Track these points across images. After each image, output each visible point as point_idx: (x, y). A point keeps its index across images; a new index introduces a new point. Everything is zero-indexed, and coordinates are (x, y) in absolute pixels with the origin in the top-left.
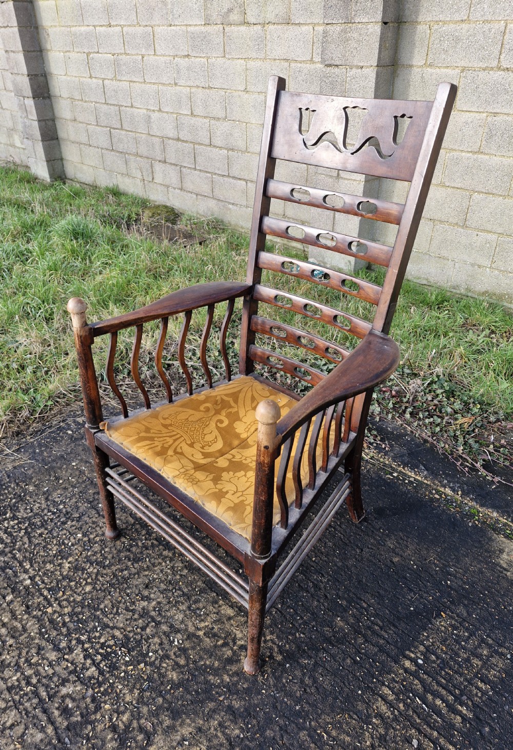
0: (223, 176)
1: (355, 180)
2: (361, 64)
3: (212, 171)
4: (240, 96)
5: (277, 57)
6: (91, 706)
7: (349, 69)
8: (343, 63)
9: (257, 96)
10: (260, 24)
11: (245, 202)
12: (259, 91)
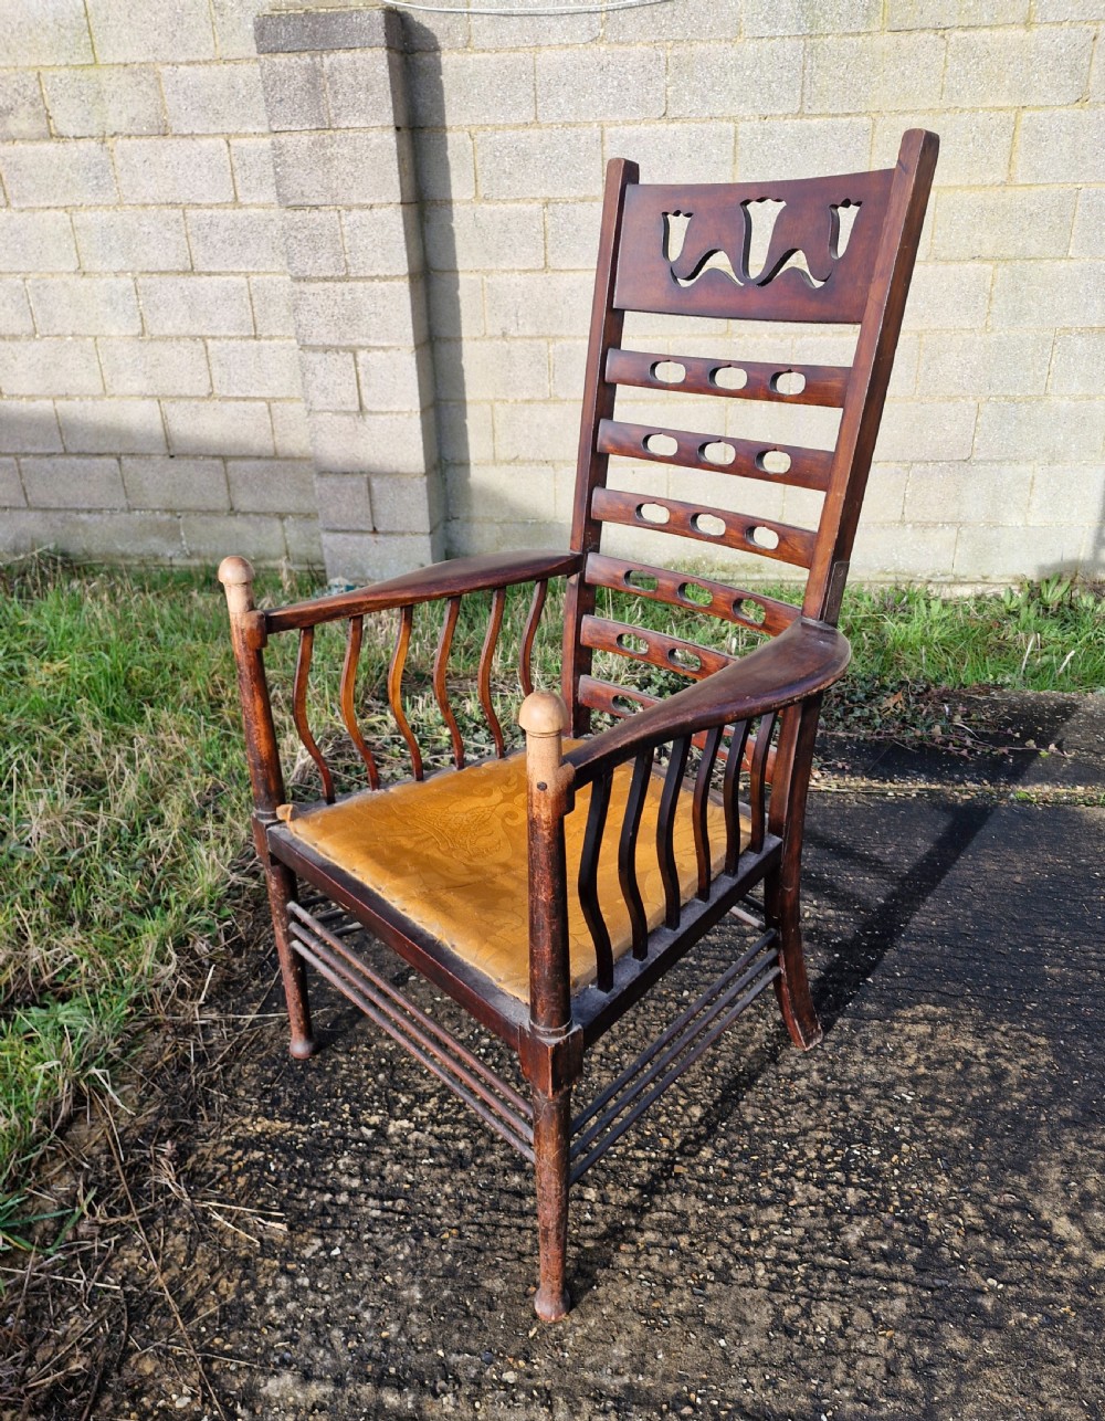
0: (50, 455)
2: (368, 201)
3: (18, 448)
4: (65, 284)
5: (148, 200)
6: (910, 1229)
7: (343, 212)
8: (329, 201)
9: (112, 280)
10: (92, 137)
11: (122, 502)
12: (116, 269)
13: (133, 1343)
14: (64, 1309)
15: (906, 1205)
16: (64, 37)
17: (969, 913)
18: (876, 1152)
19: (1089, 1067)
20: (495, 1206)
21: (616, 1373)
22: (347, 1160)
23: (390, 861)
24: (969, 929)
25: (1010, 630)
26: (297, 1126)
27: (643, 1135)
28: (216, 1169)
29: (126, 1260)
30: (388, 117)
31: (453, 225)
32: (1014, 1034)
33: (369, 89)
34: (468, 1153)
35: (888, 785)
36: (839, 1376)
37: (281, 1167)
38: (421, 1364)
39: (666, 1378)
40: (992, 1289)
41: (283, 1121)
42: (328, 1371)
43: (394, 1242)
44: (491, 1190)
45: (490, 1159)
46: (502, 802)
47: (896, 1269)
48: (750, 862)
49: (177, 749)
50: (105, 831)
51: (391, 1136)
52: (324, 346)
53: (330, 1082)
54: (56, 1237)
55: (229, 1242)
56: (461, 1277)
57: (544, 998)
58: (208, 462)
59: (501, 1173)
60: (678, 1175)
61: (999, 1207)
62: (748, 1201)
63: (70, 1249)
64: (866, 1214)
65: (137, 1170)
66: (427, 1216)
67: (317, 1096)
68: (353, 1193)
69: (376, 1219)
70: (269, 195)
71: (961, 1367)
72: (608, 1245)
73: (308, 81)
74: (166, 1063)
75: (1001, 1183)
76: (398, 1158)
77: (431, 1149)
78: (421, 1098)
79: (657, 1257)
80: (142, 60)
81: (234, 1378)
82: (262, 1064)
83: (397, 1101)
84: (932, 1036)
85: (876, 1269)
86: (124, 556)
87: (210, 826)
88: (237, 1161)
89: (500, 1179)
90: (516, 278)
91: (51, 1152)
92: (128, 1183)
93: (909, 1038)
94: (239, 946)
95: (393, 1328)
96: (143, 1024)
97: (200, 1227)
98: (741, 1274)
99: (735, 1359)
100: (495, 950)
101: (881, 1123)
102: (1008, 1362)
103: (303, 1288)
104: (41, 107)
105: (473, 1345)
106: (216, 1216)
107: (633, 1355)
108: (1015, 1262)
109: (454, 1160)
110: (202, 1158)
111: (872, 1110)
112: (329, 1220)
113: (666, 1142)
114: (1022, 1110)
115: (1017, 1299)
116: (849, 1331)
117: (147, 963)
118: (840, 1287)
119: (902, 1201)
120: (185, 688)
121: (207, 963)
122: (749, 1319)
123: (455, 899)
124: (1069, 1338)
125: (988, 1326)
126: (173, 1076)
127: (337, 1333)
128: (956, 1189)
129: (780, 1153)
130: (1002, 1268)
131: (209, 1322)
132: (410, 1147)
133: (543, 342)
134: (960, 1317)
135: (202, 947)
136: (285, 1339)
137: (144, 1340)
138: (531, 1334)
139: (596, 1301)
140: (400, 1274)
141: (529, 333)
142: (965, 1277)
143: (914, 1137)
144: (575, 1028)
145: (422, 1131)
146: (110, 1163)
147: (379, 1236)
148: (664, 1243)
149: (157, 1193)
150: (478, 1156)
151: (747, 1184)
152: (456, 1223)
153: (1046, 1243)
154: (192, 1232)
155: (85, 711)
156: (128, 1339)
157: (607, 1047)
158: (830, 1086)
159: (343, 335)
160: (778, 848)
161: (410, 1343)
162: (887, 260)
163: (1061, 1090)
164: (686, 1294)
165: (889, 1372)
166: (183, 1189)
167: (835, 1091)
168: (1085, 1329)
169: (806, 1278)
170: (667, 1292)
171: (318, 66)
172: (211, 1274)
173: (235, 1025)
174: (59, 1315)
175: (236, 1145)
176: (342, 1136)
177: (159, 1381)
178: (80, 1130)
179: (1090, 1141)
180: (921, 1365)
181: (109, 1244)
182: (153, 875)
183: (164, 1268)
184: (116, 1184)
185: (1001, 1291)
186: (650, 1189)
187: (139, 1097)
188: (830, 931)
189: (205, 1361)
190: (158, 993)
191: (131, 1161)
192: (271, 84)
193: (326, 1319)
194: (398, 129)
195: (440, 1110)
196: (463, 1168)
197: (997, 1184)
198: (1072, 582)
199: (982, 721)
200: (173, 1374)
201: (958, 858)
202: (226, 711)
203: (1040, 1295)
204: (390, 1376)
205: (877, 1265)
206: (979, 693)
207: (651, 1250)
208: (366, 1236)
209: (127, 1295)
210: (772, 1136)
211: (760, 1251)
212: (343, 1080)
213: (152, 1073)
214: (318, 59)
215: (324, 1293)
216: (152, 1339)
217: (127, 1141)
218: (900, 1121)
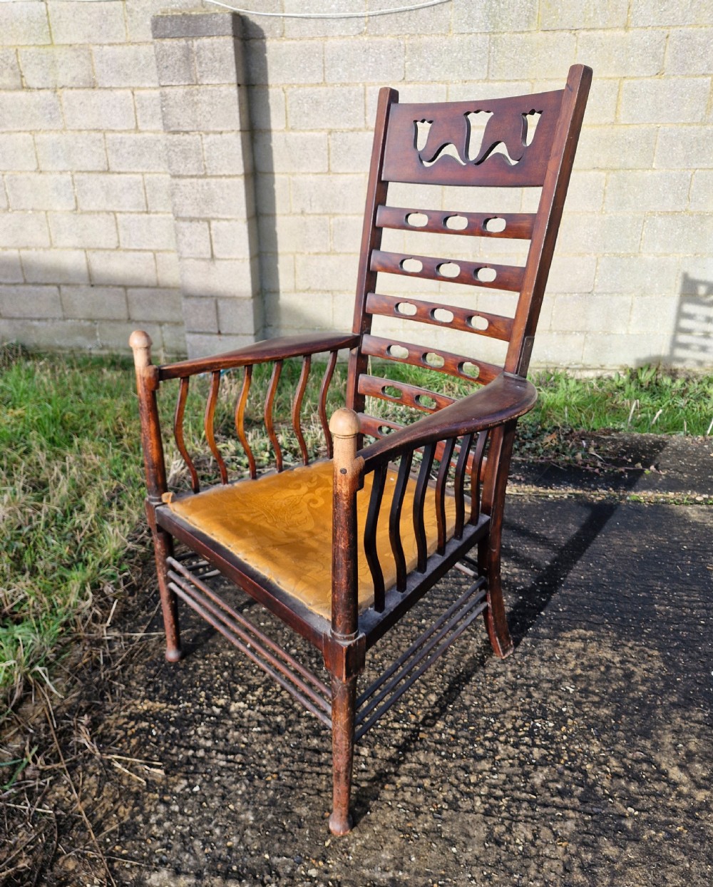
0: (15, 284)
1: (236, 259)
2: (220, 129)
4: (29, 178)
5: (82, 127)
6: (575, 774)
7: (204, 135)
8: (195, 129)
9: (58, 176)
10: (48, 88)
11: (59, 314)
12: (61, 169)
13: (61, 849)
14: (15, 826)
15: (572, 759)
16: (33, 28)
17: (604, 571)
18: (551, 724)
19: (687, 670)
20: (301, 760)
21: (384, 870)
22: (204, 729)
23: (237, 529)
24: (605, 581)
25: (620, 399)
26: (170, 706)
27: (398, 713)
28: (117, 734)
29: (57, 794)
30: (233, 77)
31: (272, 145)
32: (638, 648)
33: (221, 61)
34: (283, 725)
35: (549, 491)
36: (533, 873)
37: (160, 732)
38: (254, 864)
39: (417, 873)
40: (631, 815)
41: (161, 702)
42: (192, 868)
43: (235, 783)
44: (298, 749)
45: (297, 728)
46: (308, 492)
47: (567, 801)
48: (470, 531)
49: (94, 464)
50: (47, 515)
51: (233, 713)
52: (190, 218)
53: (192, 677)
54: (10, 778)
55: (125, 782)
56: (280, 805)
57: (341, 614)
58: (116, 289)
59: (305, 738)
60: (422, 739)
61: (632, 760)
62: (468, 756)
63: (20, 786)
64: (546, 765)
65: (65, 734)
66: (257, 765)
67: (183, 686)
68: (207, 750)
69: (222, 767)
70: (158, 125)
71: (613, 867)
72: (377, 785)
73: (184, 55)
74: (85, 664)
75: (634, 745)
76: (237, 728)
77: (258, 721)
78: (252, 688)
79: (409, 794)
80: (81, 42)
81: (129, 873)
82: (147, 665)
83: (236, 690)
84: (584, 650)
85: (554, 802)
86: (60, 348)
87: (114, 512)
88: (131, 728)
89: (304, 742)
90: (311, 178)
91: (8, 721)
92: (59, 742)
93: (570, 651)
94: (132, 589)
95: (235, 839)
96: (69, 638)
97: (107, 772)
98: (465, 804)
99: (463, 861)
100: (305, 585)
101: (554, 705)
102: (644, 863)
103: (174, 812)
104: (17, 70)
105: (288, 851)
106: (117, 765)
107: (395, 858)
108: (645, 797)
109: (274, 729)
110: (107, 726)
111: (548, 697)
112: (192, 768)
113: (413, 718)
114: (645, 697)
115: (648, 821)
116: (538, 842)
117: (73, 599)
118: (531, 813)
119: (569, 756)
120: (100, 426)
121: (111, 599)
122: (471, 834)
123: (279, 553)
124: (684, 847)
125: (629, 840)
126: (89, 673)
127: (198, 843)
128: (604, 748)
129: (488, 726)
130: (637, 801)
131: (112, 835)
132: (245, 720)
133: (327, 217)
134: (611, 833)
135: (108, 589)
136: (163, 847)
137: (68, 847)
138: (327, 844)
139: (369, 822)
140: (239, 804)
141: (318, 211)
142: (613, 807)
143: (576, 715)
144: (361, 636)
145: (253, 710)
146: (47, 729)
147: (225, 778)
148: (414, 784)
149: (78, 749)
150: (290, 726)
151: (468, 745)
152: (276, 770)
153: (665, 784)
154: (101, 775)
155: (35, 440)
156: (58, 847)
157: (373, 655)
158: (519, 682)
159: (202, 211)
160: (488, 523)
161: (246, 850)
162: (560, 145)
163: (669, 684)
164: (429, 818)
165: (566, 870)
166: (95, 747)
167: (523, 685)
168: (694, 841)
169: (508, 807)
170: (417, 816)
171: (190, 47)
172: (114, 803)
173: (130, 640)
174: (12, 831)
175: (130, 718)
176: (200, 712)
177: (78, 875)
178: (28, 708)
179: (689, 718)
180: (586, 866)
181: (46, 783)
182: (77, 543)
183: (83, 799)
184: (51, 743)
185: (637, 816)
186: (404, 748)
187: (66, 686)
188: (516, 582)
189: (110, 862)
190: (79, 619)
191: (60, 728)
192: (160, 57)
193: (191, 833)
194: (239, 85)
195: (265, 696)
196: (280, 733)
197: (631, 746)
198: (657, 369)
199: (607, 451)
200: (87, 870)
201: (595, 536)
202: (125, 441)
203: (663, 818)
204: (233, 871)
205: (555, 799)
206: (604, 434)
207: (405, 788)
208: (217, 778)
209: (58, 817)
210: (483, 714)
211: (477, 789)
212: (201, 676)
213: (75, 670)
214: (190, 42)
215: (189, 816)
216: (74, 846)
217: (58, 715)
218: (566, 704)
